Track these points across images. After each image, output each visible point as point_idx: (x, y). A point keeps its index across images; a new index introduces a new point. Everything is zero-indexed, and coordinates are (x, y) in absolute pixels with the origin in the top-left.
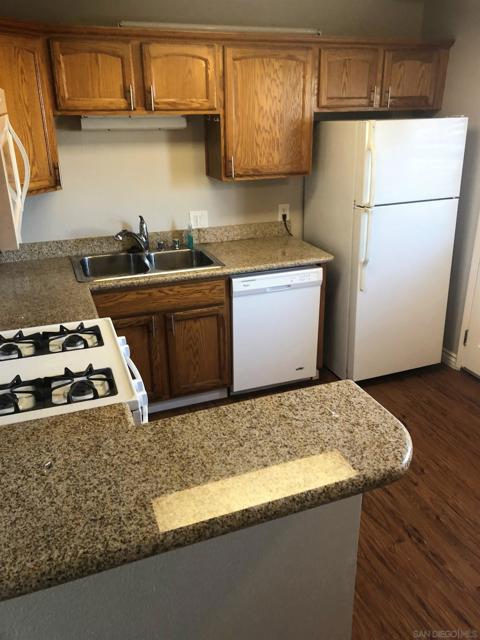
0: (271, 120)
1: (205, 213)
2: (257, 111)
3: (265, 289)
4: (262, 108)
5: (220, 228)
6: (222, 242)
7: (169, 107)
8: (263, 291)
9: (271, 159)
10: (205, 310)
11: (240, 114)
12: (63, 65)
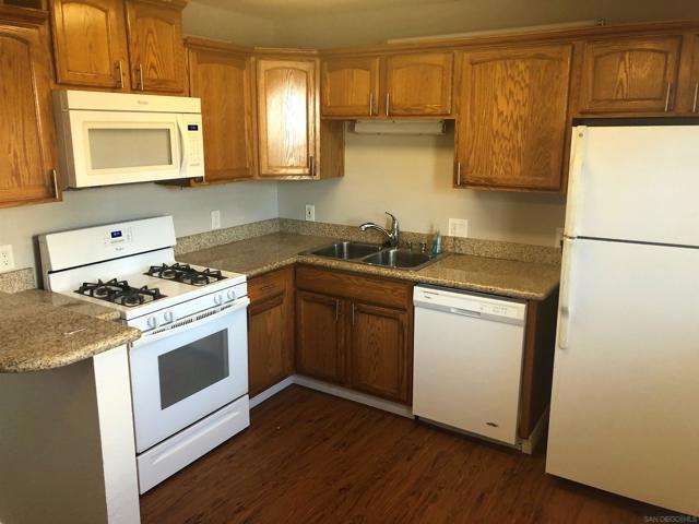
0: (511, 126)
1: (466, 222)
2: (495, 115)
3: (449, 308)
4: (502, 113)
5: (479, 241)
6: (479, 256)
7: (406, 113)
8: (446, 310)
9: (509, 169)
10: (386, 310)
11: (475, 118)
12: (329, 80)
